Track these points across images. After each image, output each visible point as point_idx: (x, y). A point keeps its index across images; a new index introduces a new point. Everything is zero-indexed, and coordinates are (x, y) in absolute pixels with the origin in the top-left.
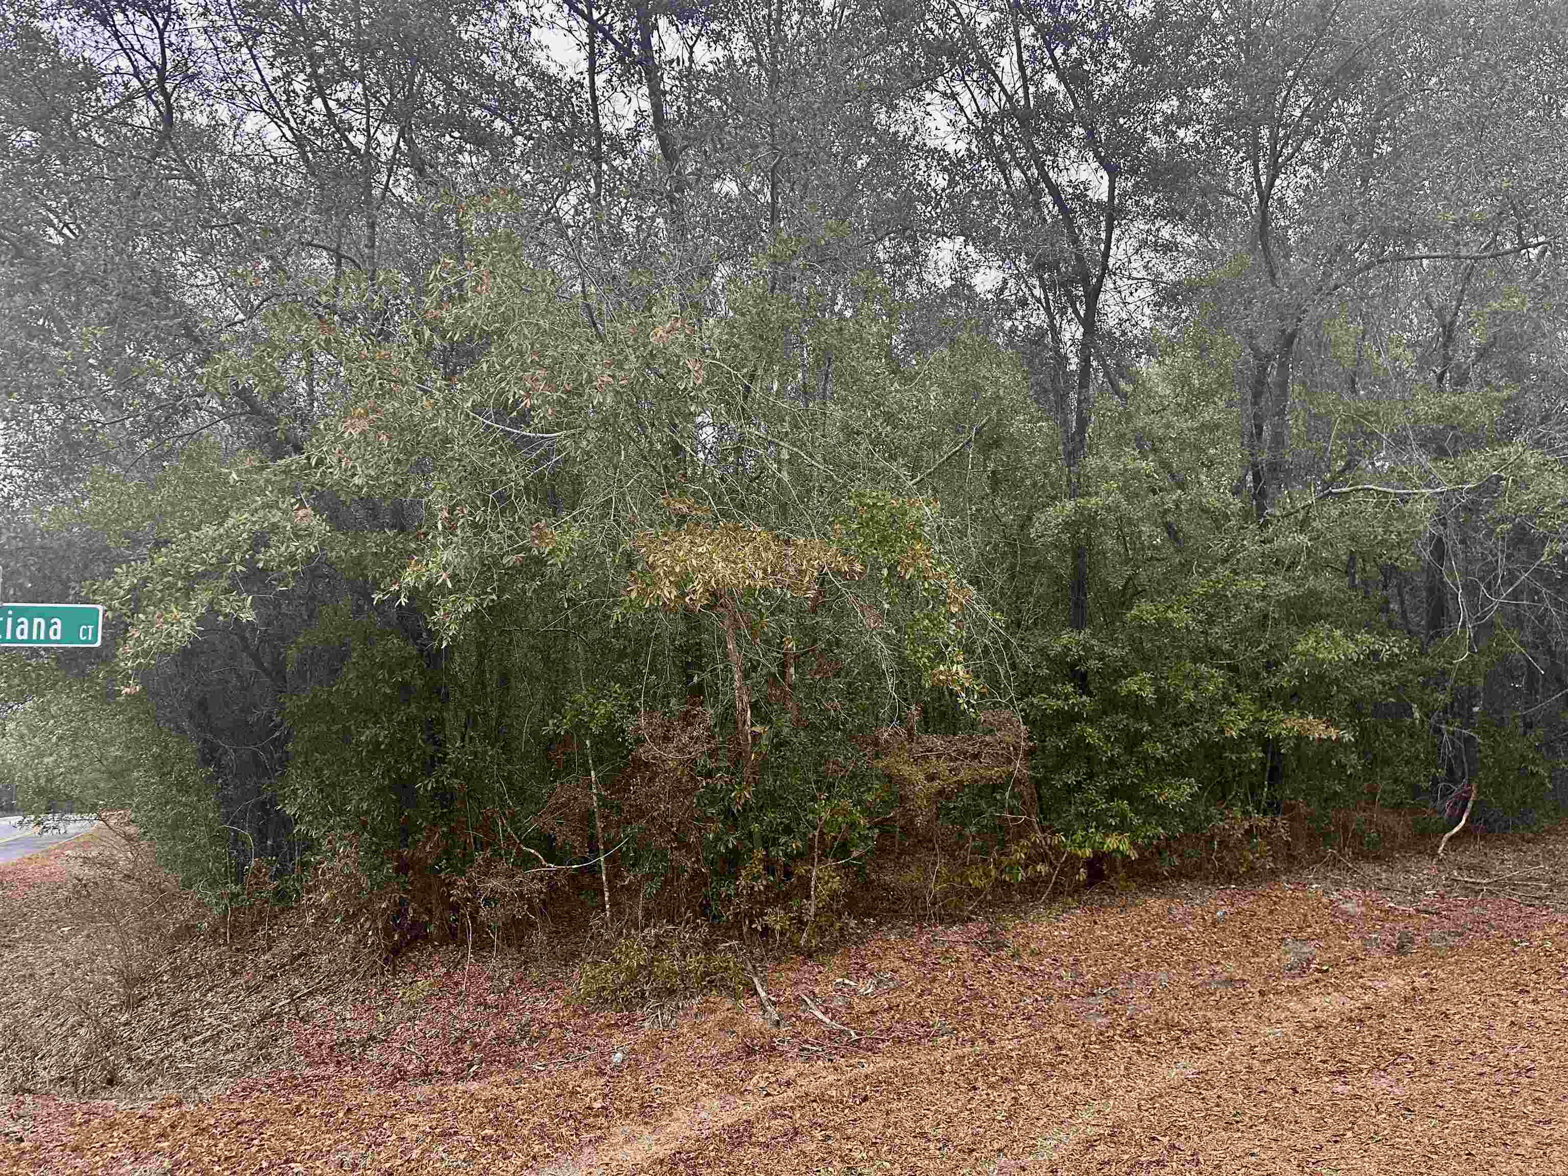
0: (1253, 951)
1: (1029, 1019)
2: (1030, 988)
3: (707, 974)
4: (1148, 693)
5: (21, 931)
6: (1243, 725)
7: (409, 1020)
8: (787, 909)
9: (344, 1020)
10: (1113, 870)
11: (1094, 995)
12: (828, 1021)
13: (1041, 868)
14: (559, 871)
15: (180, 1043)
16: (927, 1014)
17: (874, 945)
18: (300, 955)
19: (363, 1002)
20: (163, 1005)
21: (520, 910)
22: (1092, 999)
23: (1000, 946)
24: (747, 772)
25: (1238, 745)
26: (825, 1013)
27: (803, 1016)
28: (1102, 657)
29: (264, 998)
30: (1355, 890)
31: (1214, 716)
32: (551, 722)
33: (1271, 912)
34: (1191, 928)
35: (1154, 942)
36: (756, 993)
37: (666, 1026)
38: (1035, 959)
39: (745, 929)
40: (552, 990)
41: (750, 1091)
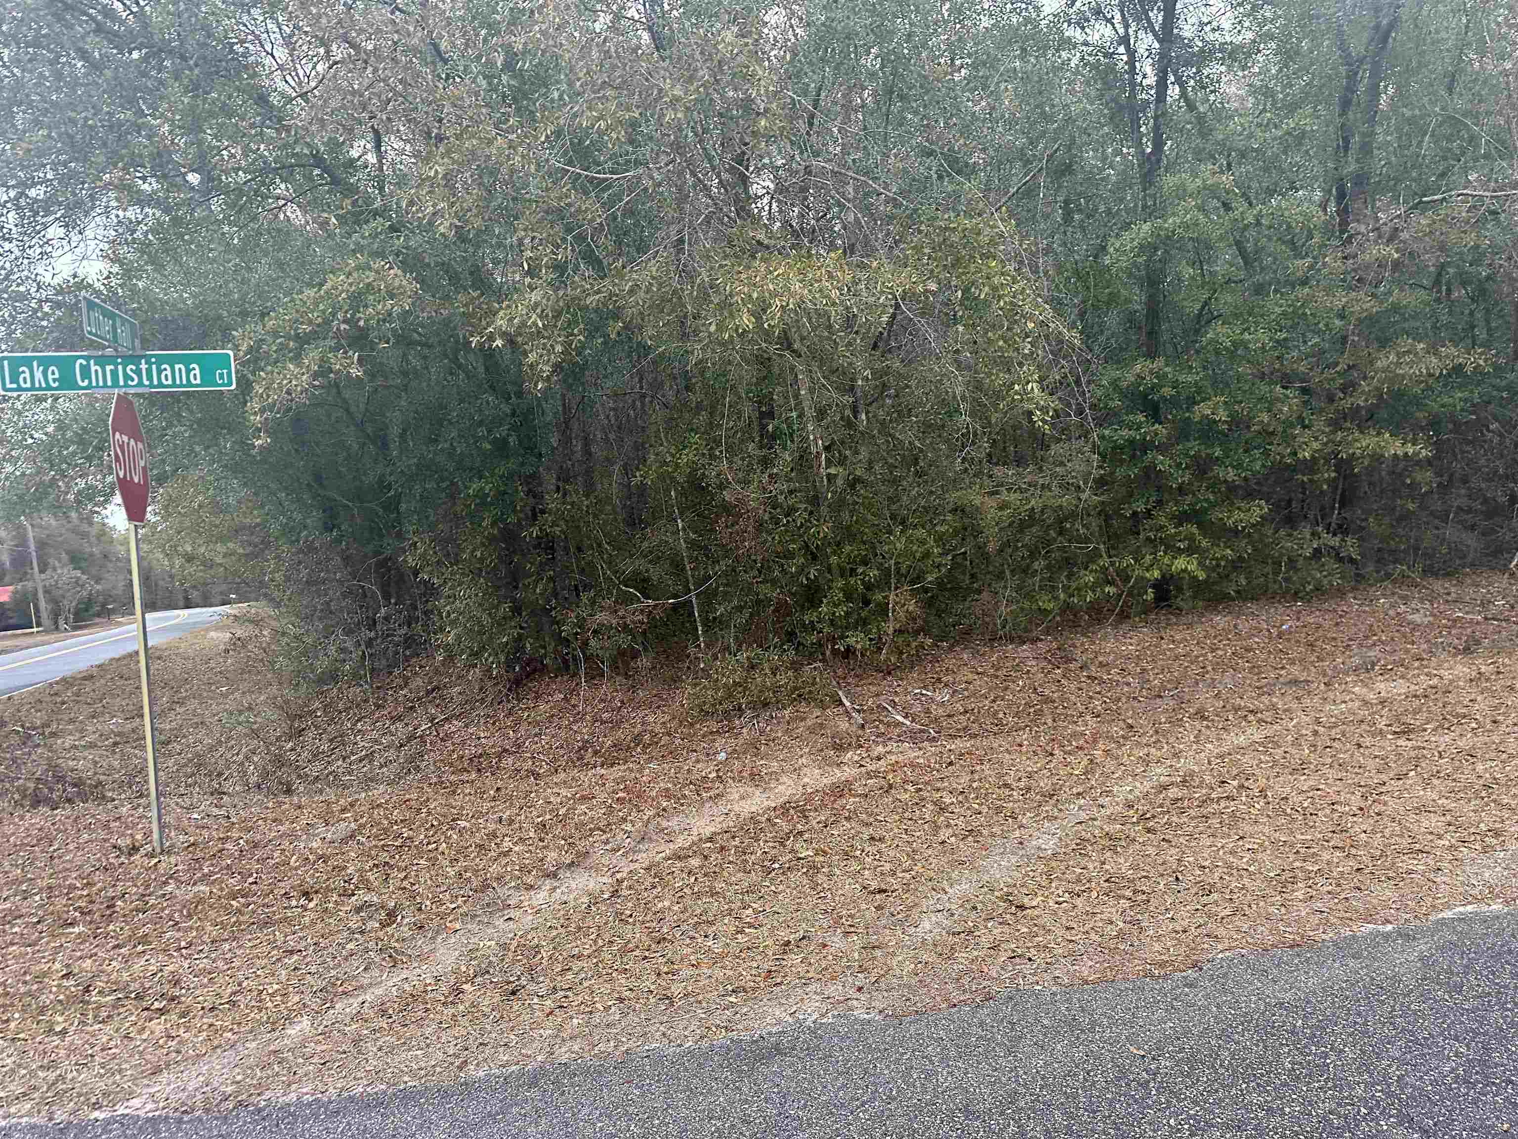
0: (1318, 657)
1: (1098, 716)
2: (1099, 693)
3: (796, 688)
4: (1222, 415)
5: (186, 691)
6: (1316, 445)
7: (536, 735)
8: (867, 633)
9: (479, 738)
10: (1180, 590)
11: (1161, 697)
12: (908, 723)
13: (1110, 590)
14: (656, 605)
15: (340, 763)
16: (1001, 715)
17: (950, 662)
18: (433, 690)
19: (494, 723)
20: (321, 734)
21: (624, 641)
22: (1158, 700)
23: (1069, 660)
24: (824, 510)
25: (1310, 466)
26: (906, 717)
27: (886, 720)
28: (1175, 385)
29: (407, 725)
30: (1422, 603)
31: (1288, 439)
32: (638, 474)
33: (1337, 624)
34: (1257, 640)
35: (1220, 653)
36: (841, 703)
37: (762, 732)
38: (1104, 669)
39: (828, 653)
40: (658, 707)
41: (845, 764)
